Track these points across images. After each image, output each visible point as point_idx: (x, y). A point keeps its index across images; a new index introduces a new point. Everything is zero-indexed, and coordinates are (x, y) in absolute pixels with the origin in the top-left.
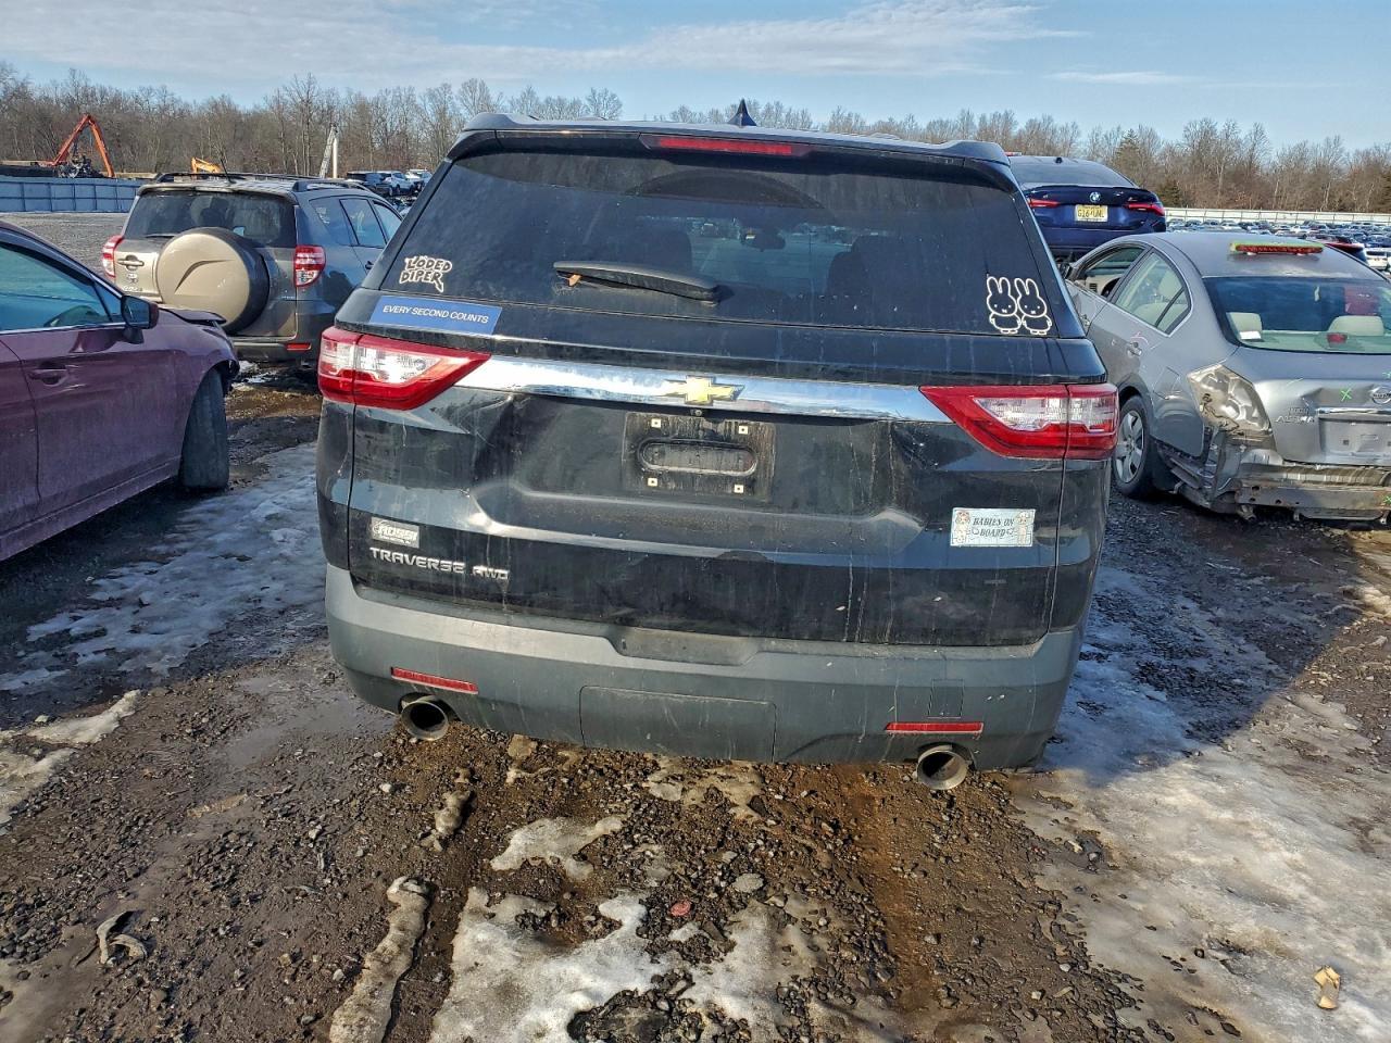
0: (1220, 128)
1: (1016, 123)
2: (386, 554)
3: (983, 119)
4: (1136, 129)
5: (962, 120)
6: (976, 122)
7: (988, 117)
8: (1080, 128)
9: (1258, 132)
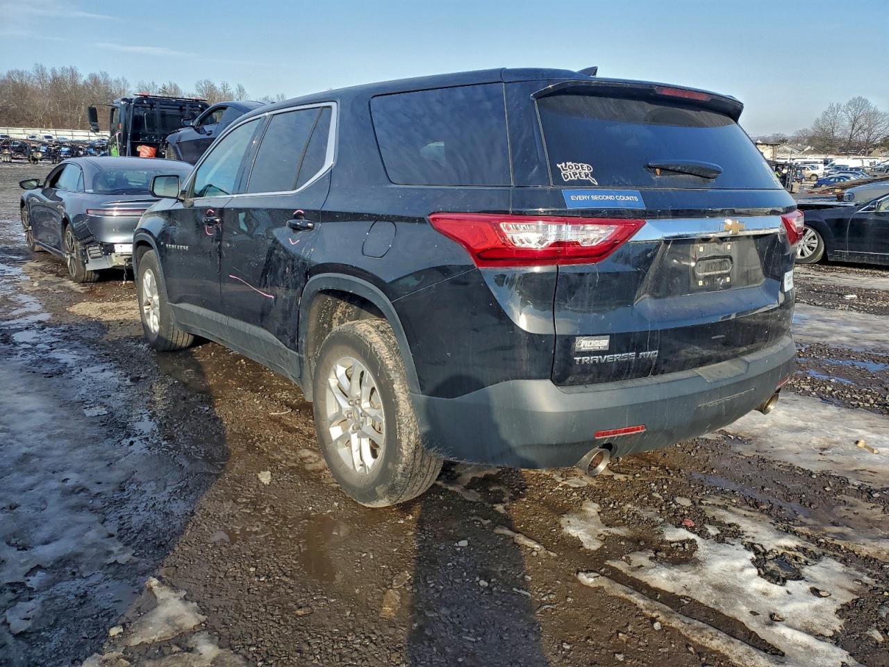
0: (218, 86)
1: (81, 76)
2: (586, 359)
3: (53, 71)
4: (167, 85)
5: (37, 71)
6: (50, 74)
7: (57, 70)
8: (129, 81)
9: (241, 90)
